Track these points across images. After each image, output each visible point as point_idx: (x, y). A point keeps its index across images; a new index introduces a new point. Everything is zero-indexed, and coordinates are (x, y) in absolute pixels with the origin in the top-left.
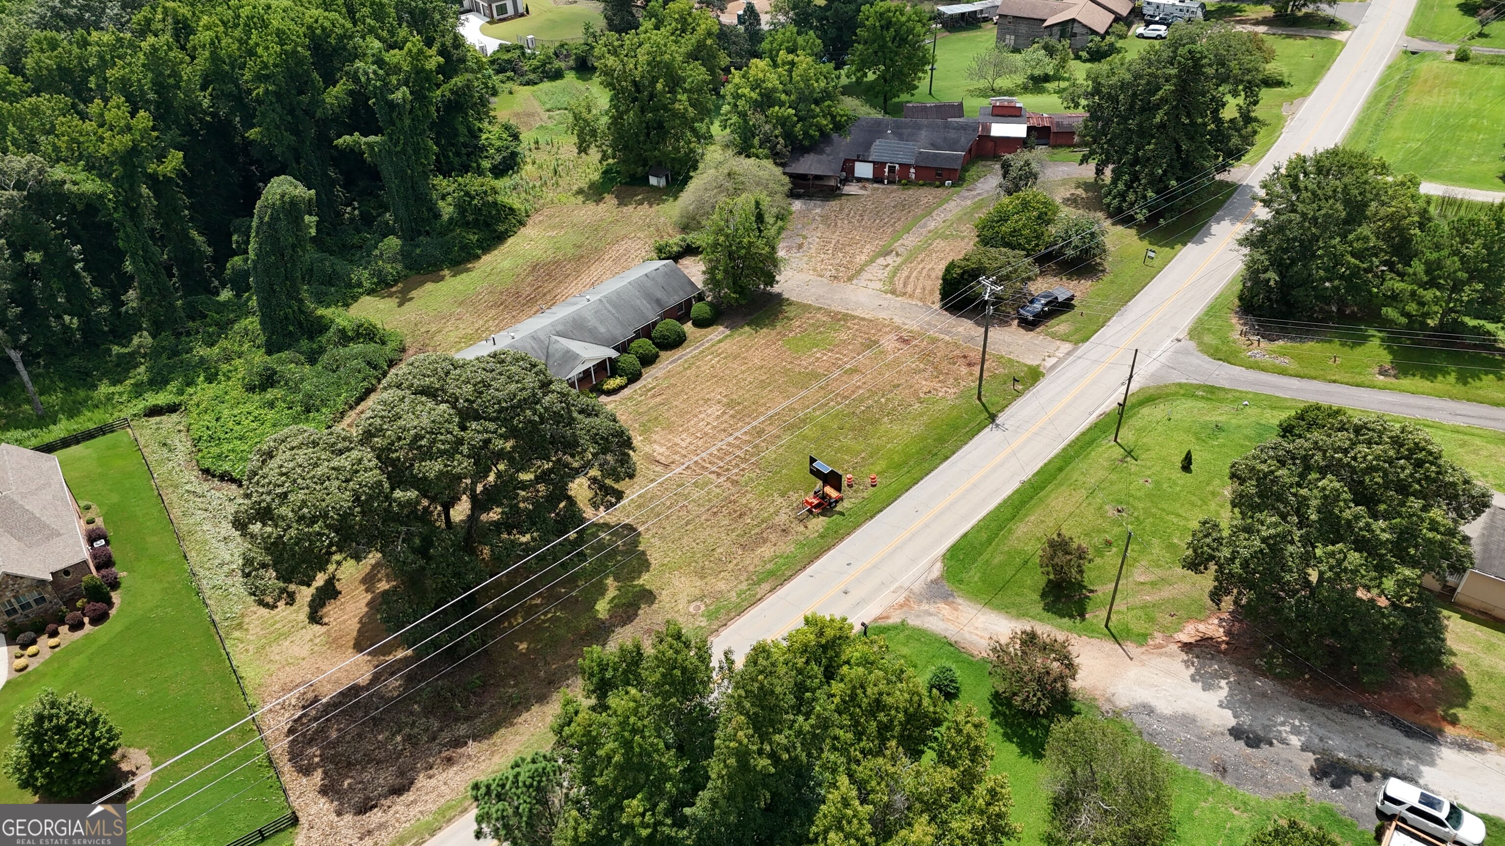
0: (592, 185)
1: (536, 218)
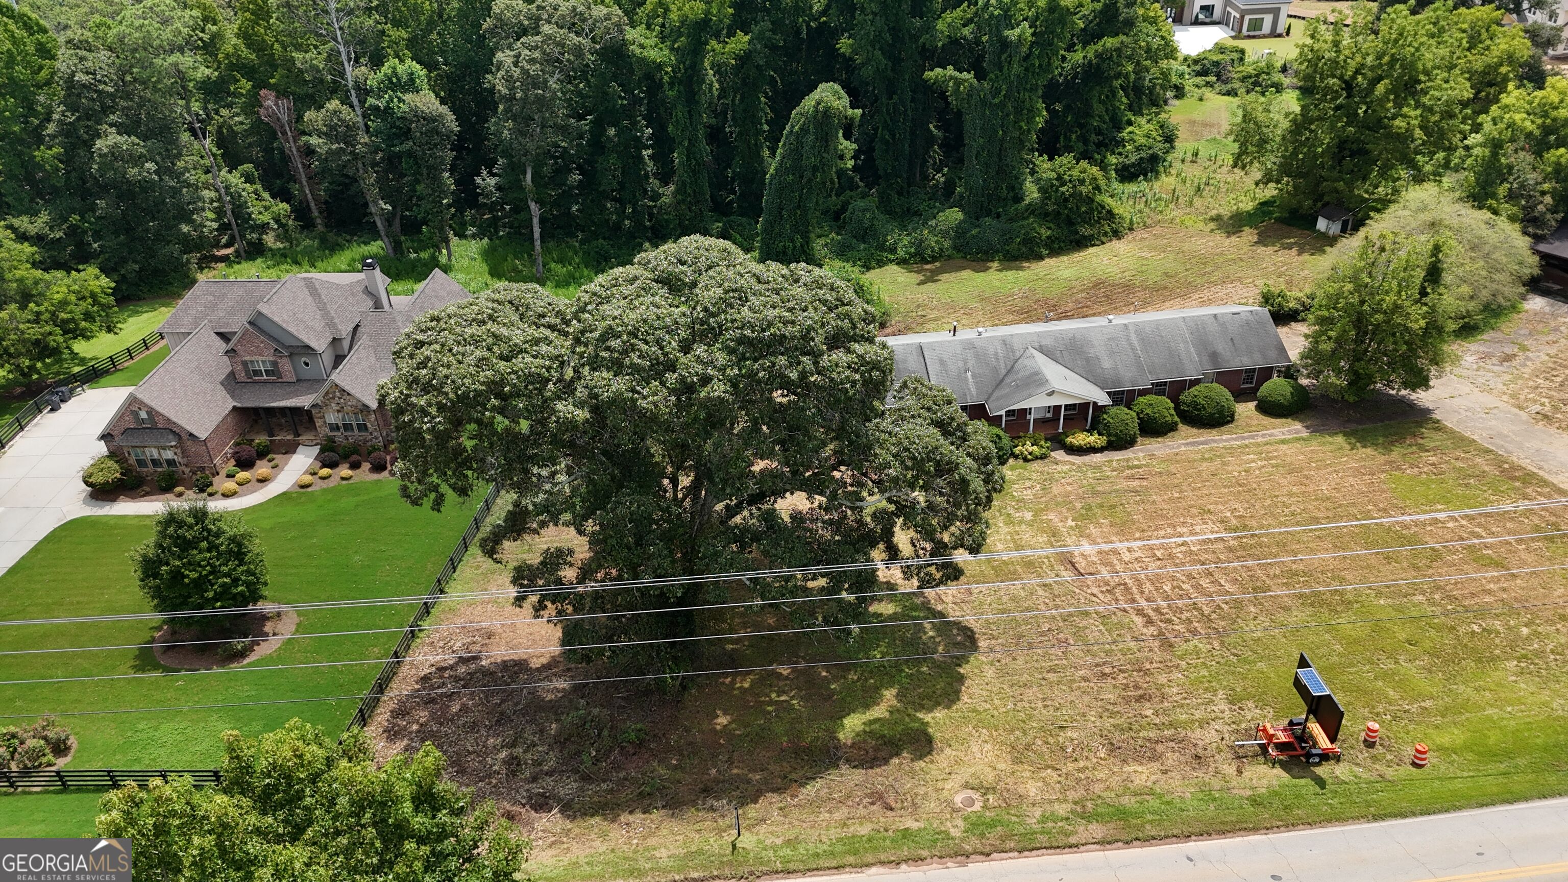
1: (1139, 234)
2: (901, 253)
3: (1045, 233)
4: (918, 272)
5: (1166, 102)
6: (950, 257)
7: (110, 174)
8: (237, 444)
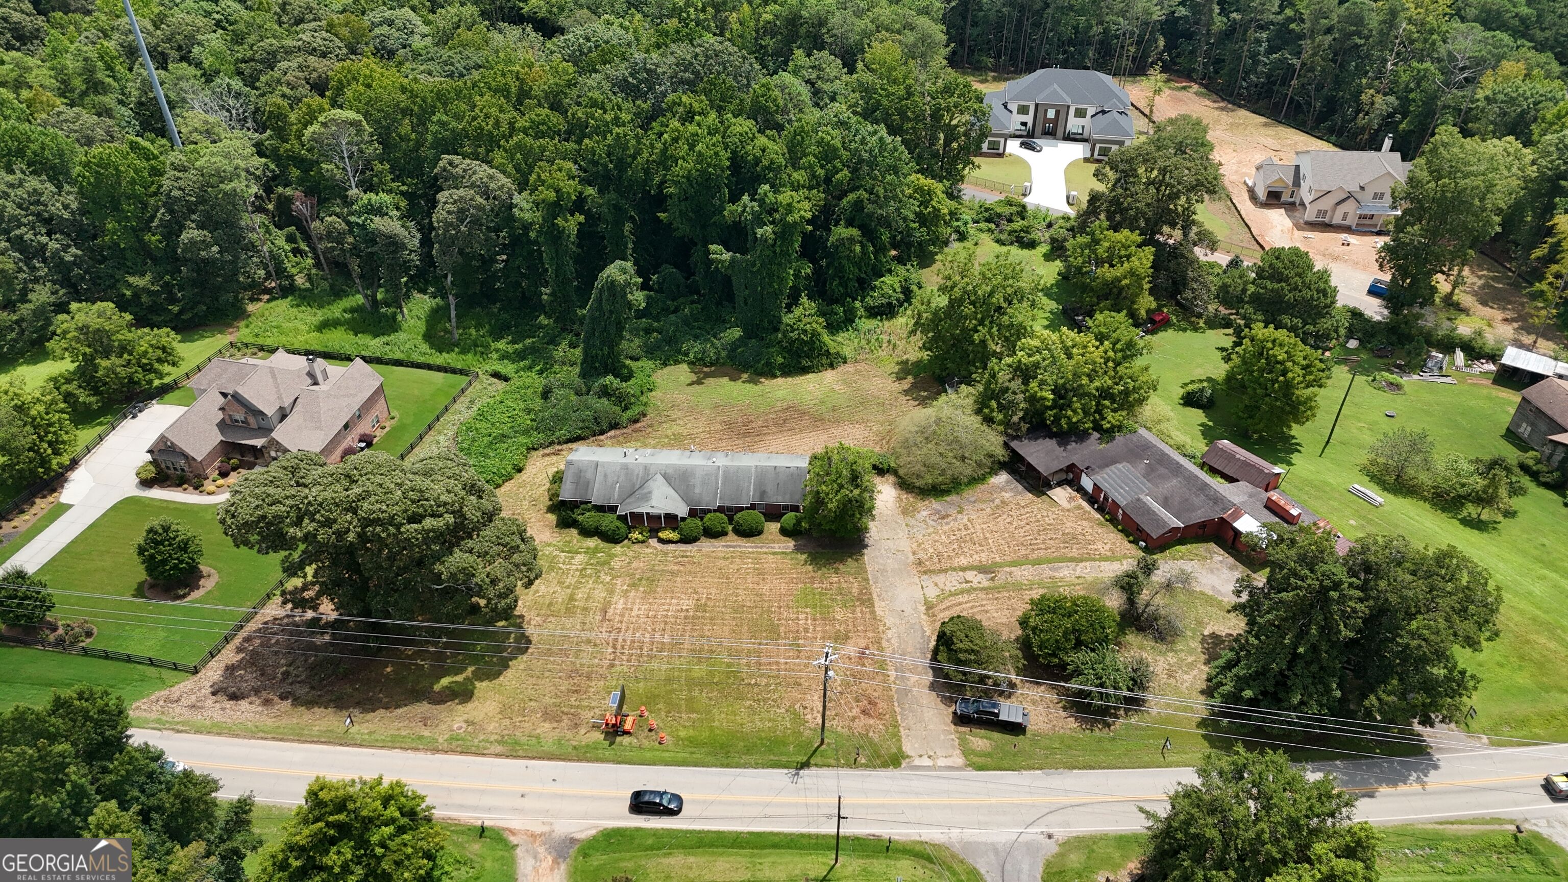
0: (918, 363)
1: (849, 368)
2: (691, 356)
3: (780, 360)
4: (696, 373)
5: (946, 243)
6: (724, 364)
7: (189, 255)
8: (222, 462)
